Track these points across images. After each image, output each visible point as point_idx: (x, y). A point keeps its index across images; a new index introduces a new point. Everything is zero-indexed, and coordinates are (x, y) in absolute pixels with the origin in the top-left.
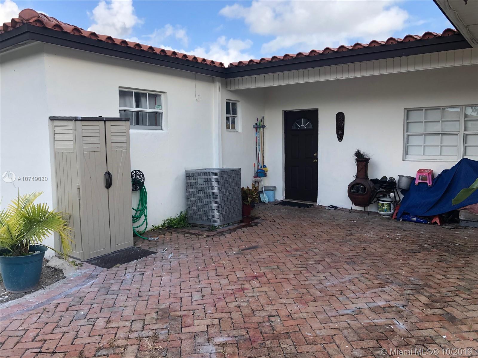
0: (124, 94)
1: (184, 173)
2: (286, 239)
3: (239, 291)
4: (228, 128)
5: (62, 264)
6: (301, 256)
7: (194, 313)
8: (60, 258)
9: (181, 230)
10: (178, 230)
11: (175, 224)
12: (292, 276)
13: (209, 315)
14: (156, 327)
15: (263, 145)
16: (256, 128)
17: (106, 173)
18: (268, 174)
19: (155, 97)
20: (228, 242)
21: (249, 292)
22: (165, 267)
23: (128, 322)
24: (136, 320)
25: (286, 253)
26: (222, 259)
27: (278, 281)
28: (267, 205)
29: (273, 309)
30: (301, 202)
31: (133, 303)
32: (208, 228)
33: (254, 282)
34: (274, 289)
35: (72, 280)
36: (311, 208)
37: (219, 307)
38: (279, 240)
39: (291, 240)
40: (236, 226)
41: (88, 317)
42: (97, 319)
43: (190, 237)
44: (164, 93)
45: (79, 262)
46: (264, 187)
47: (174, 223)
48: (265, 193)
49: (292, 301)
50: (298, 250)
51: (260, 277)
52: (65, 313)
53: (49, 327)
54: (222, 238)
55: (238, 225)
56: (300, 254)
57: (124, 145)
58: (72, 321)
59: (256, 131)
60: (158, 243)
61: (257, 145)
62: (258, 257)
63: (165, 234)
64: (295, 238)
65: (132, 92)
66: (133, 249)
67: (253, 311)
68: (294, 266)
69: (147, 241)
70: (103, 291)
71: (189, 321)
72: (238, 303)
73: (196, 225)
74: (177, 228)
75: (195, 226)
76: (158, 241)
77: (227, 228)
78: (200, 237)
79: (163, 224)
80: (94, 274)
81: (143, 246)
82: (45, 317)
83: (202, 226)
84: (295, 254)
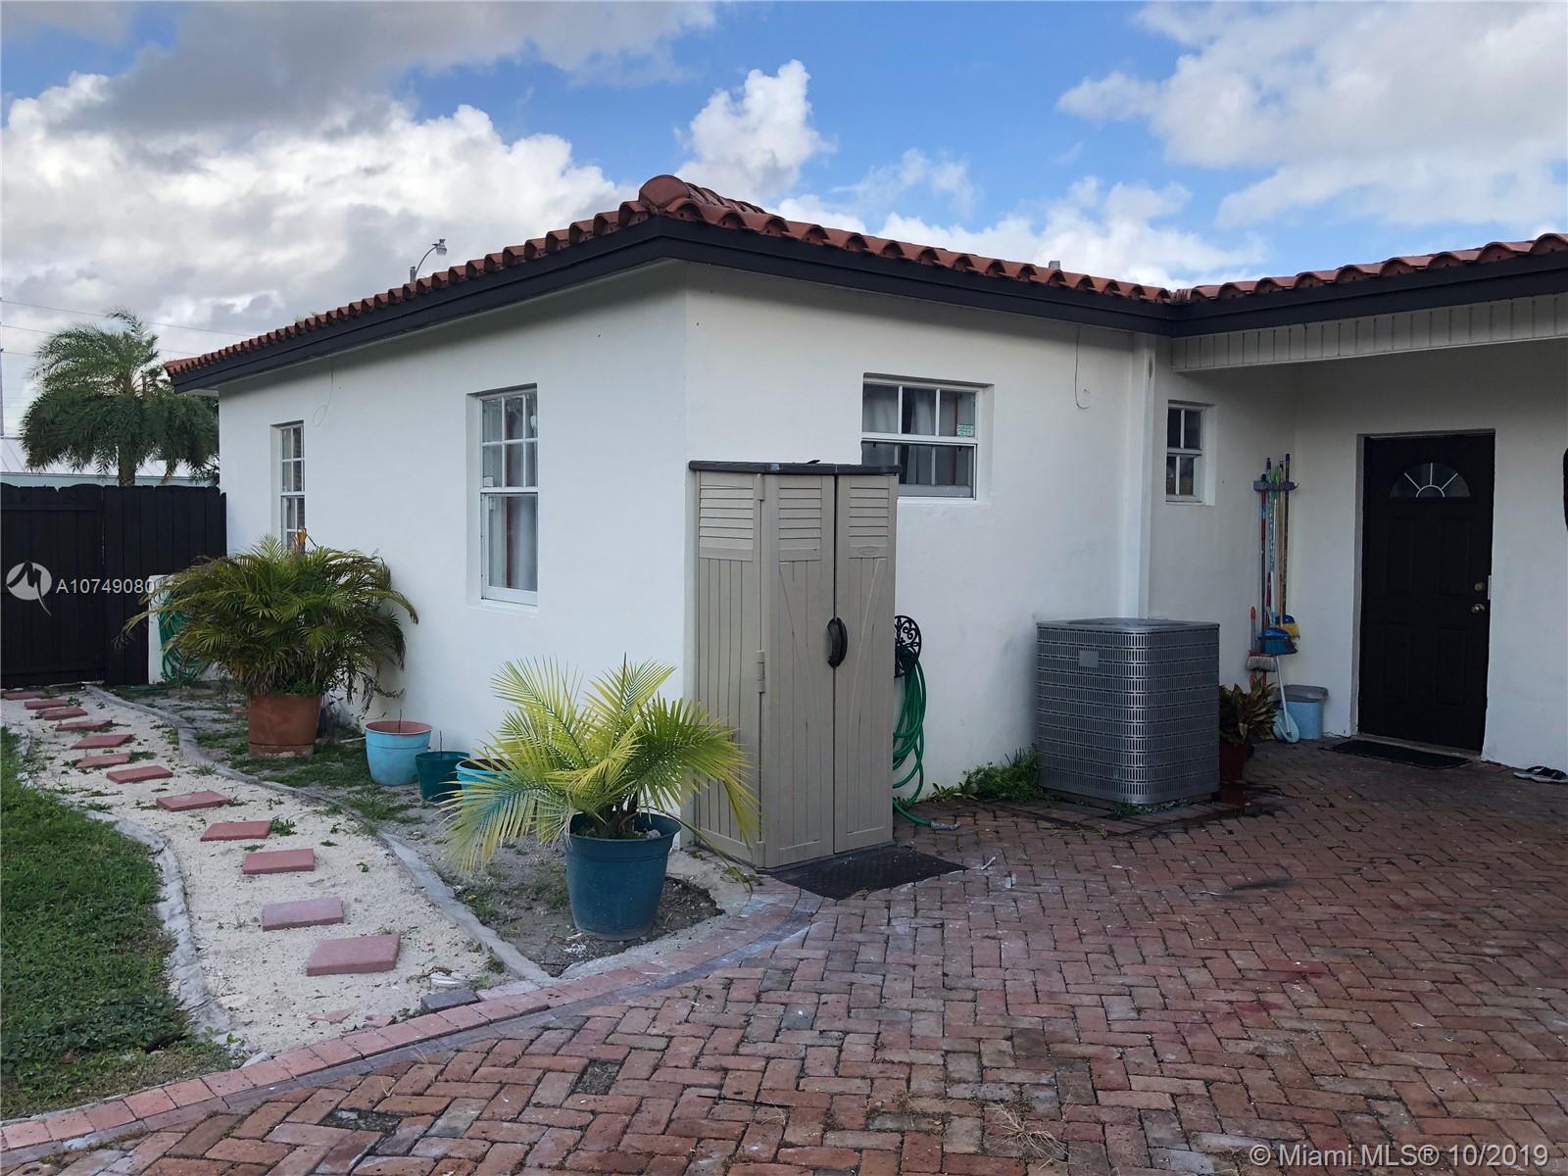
0: (876, 392)
1: (1035, 631)
2: (1385, 869)
3: (1251, 1009)
4: (1170, 490)
5: (706, 874)
6: (1450, 925)
7: (1121, 1054)
8: (696, 857)
9: (1024, 808)
10: (1012, 806)
11: (1002, 789)
12: (1427, 986)
13: (1170, 1066)
14: (1019, 1077)
15: (1286, 548)
16: (1263, 493)
17: (832, 621)
18: (1299, 644)
19: (958, 399)
20: (1186, 860)
21: (1286, 1017)
22: (1001, 912)
23: (933, 1054)
24: (954, 1052)
25: (1394, 913)
26: (1175, 908)
27: (1378, 994)
28: (1295, 748)
29: (1377, 1077)
30: (1422, 749)
31: (934, 1004)
32: (1108, 809)
33: (1296, 987)
34: (1369, 1020)
35: (744, 920)
36: (1458, 771)
37: (1197, 1048)
38: (1359, 869)
39: (1403, 873)
40: (1199, 810)
41: (820, 1025)
42: (846, 1033)
43: (1056, 831)
44: (984, 386)
45: (753, 872)
46: (1285, 687)
47: (998, 786)
48: (1288, 710)
49: (1439, 1063)
50: (1434, 905)
51: (1315, 977)
52: (755, 1007)
53: (726, 1040)
54: (1161, 843)
55: (1208, 809)
56: (1443, 920)
57: (882, 544)
58: (780, 1030)
59: (1264, 502)
60: (961, 840)
61: (1263, 549)
62: (1297, 915)
63: (975, 814)
64: (1415, 867)
65: (896, 389)
66: (895, 850)
67: (1312, 1075)
68: (1428, 955)
69: (927, 830)
70: (837, 961)
71: (1113, 1074)
72: (1256, 1044)
73: (1065, 795)
74: (1008, 799)
75: (1064, 799)
76: (962, 835)
77: (1172, 816)
78: (1088, 835)
79: (963, 784)
80: (801, 910)
81: (921, 844)
82: (706, 1011)
83: (1088, 802)
84: (1423, 919)
